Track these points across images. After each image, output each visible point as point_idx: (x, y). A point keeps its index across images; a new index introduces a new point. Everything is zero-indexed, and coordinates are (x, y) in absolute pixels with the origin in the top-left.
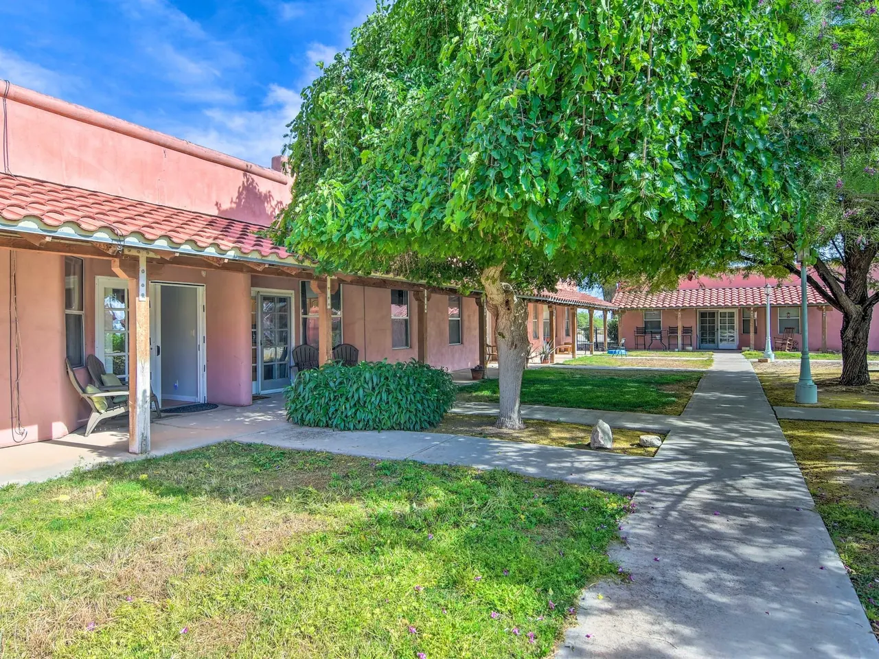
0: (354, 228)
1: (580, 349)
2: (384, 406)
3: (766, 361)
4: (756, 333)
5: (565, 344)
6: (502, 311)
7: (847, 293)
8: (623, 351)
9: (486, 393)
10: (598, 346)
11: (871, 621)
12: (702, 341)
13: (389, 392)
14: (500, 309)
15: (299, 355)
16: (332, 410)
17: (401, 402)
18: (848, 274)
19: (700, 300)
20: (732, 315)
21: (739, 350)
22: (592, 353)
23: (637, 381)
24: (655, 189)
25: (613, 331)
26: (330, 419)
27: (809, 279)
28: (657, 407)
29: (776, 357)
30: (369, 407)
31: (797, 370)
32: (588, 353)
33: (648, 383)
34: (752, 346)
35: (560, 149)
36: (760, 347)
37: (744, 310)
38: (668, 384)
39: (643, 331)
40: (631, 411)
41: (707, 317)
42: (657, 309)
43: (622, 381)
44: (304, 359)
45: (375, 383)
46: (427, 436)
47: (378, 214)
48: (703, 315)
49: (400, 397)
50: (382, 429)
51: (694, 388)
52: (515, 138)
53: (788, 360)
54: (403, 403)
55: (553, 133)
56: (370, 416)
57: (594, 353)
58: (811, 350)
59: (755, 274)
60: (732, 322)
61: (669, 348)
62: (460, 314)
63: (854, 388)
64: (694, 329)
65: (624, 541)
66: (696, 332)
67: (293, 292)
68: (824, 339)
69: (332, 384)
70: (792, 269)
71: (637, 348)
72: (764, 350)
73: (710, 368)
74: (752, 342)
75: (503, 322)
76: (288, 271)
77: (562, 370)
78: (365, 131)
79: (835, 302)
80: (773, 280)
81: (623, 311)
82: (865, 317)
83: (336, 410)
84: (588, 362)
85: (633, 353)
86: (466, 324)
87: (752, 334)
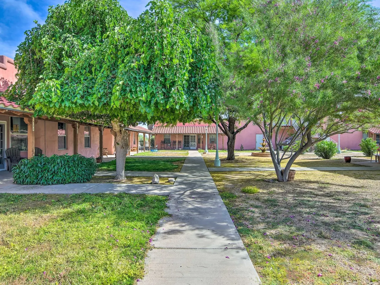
0: (65, 101)
1: (140, 150)
2: (67, 173)
3: (206, 153)
4: (202, 143)
5: (134, 147)
6: (118, 134)
7: (229, 130)
8: (157, 150)
9: (105, 168)
10: (147, 148)
11: (231, 216)
12: (185, 146)
13: (69, 167)
14: (117, 133)
15: (9, 153)
16: (40, 176)
17: (75, 171)
18: (229, 124)
19: (184, 131)
20: (195, 137)
21: (197, 149)
22: (144, 151)
23: (163, 161)
24: (179, 99)
25: (152, 142)
26: (38, 180)
27: (219, 126)
28: (172, 170)
29: (208, 152)
30: (60, 174)
31: (215, 156)
32: (143, 151)
33: (168, 161)
34: (201, 148)
35: (151, 84)
36: (204, 148)
37: (199, 135)
38: (174, 162)
39: (164, 142)
40: (164, 171)
41: (186, 137)
42: (169, 134)
43: (158, 161)
44: (12, 155)
45: (63, 164)
46: (87, 184)
47: (76, 96)
48: (185, 136)
49: (74, 169)
50: (65, 183)
51: (183, 163)
52: (136, 78)
53: (212, 153)
54: (76, 172)
55: (149, 78)
56: (60, 178)
57: (145, 151)
58: (219, 149)
59: (202, 122)
60: (195, 139)
61: (173, 149)
62: (90, 134)
63: (231, 161)
64: (182, 142)
65: (168, 207)
66: (183, 143)
67: (6, 122)
68: (223, 146)
69: (39, 165)
70: (214, 122)
71: (161, 149)
72: (205, 149)
73: (188, 156)
74: (201, 147)
75: (118, 138)
76: (16, 113)
77: (135, 158)
78: (64, 59)
79: (226, 133)
80: (207, 124)
81: (156, 134)
82: (234, 138)
83: (42, 177)
84: (143, 155)
85: (160, 151)
86: (92, 139)
87: (201, 144)
